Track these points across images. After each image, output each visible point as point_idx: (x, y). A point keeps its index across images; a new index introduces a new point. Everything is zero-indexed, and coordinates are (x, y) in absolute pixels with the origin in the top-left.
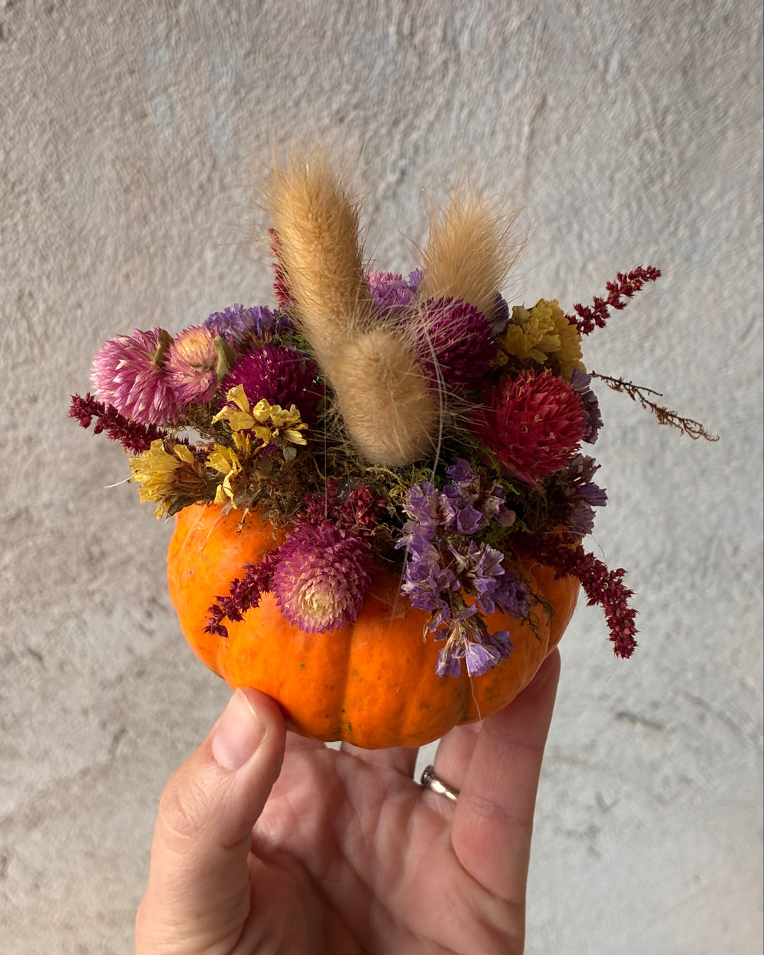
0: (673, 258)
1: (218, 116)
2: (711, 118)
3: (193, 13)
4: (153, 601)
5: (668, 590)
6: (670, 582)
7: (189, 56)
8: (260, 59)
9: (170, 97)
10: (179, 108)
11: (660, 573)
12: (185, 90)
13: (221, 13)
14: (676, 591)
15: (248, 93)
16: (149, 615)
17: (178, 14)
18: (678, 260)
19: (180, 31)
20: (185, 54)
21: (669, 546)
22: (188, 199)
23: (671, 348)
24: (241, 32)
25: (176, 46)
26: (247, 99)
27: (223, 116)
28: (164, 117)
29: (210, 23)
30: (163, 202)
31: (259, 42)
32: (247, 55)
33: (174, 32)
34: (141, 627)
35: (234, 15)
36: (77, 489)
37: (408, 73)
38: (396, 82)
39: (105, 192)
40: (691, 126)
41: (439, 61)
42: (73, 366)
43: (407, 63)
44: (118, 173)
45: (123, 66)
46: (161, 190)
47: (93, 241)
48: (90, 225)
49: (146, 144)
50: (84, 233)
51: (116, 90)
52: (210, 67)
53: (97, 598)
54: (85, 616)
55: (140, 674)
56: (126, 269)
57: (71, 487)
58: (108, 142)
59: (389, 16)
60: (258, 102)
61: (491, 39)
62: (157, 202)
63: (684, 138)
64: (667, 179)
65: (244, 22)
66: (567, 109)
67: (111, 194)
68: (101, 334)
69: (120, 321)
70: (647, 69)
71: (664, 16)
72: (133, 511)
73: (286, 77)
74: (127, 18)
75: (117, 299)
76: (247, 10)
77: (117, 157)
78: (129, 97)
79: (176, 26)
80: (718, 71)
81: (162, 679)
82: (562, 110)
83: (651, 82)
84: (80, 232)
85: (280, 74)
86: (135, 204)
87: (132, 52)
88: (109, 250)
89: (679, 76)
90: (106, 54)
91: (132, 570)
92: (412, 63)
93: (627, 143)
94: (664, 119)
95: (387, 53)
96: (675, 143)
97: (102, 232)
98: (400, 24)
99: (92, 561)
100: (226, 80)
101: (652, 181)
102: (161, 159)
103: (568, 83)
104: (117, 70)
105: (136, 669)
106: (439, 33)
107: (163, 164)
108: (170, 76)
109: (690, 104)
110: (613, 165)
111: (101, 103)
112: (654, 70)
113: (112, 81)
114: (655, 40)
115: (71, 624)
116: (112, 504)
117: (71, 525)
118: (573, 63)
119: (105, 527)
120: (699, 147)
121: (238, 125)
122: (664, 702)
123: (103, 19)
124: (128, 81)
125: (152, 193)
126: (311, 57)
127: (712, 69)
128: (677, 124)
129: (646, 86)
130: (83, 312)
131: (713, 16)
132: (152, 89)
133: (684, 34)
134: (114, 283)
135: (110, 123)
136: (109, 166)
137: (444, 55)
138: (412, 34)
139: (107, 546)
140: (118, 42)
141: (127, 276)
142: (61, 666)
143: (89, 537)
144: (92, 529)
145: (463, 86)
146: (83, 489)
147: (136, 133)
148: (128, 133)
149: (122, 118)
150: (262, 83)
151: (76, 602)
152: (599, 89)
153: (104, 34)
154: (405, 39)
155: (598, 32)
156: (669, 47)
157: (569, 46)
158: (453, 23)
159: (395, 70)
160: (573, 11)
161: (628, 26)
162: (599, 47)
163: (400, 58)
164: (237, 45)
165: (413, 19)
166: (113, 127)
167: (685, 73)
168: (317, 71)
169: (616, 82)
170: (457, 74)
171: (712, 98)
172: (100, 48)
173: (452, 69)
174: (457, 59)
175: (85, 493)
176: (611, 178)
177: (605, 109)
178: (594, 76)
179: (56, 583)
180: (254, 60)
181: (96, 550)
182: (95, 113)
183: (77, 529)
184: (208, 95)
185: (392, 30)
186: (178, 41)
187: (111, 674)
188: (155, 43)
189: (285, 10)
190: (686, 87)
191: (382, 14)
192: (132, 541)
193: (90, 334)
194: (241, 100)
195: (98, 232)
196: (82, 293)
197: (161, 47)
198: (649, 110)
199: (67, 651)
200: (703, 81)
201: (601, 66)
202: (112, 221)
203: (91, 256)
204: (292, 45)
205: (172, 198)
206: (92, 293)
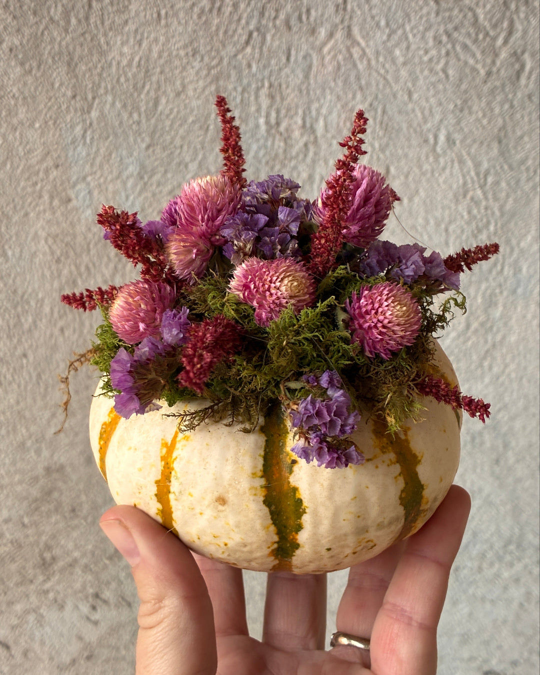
0: (501, 293)
1: (127, 197)
2: (524, 177)
3: (102, 116)
4: (97, 596)
5: (518, 567)
6: (519, 559)
7: (102, 151)
8: (158, 150)
9: (88, 184)
10: (96, 193)
11: (511, 553)
12: (99, 178)
13: (125, 116)
14: (526, 567)
15: (150, 177)
16: (94, 608)
17: (90, 118)
18: (505, 293)
19: (93, 131)
20: (98, 150)
21: (517, 530)
22: (107, 265)
23: (506, 366)
24: (142, 130)
25: (91, 143)
26: (149, 183)
27: (131, 198)
28: (84, 201)
29: (117, 124)
30: (87, 268)
31: (157, 136)
32: (148, 147)
33: (89, 133)
34: (88, 619)
35: (136, 116)
36: (30, 505)
37: (276, 155)
38: (267, 163)
39: (40, 264)
40: (508, 184)
41: (301, 144)
42: (22, 404)
43: (276, 147)
44: (50, 247)
45: (49, 162)
46: (85, 259)
47: (33, 303)
48: (30, 290)
49: (71, 223)
50: (26, 297)
51: (45, 181)
52: (119, 159)
53: (51, 595)
54: (42, 611)
55: (89, 658)
56: (61, 323)
57: (25, 504)
58: (41, 223)
59: (258, 110)
60: (159, 184)
61: (341, 124)
62: (83, 269)
63: (504, 194)
64: (492, 228)
65: (144, 121)
66: (407, 177)
67: (45, 264)
68: (43, 377)
69: (58, 366)
70: (469, 141)
71: (479, 97)
72: (76, 522)
73: (179, 164)
74: (51, 123)
75: (54, 348)
76: (145, 111)
77: (49, 235)
78: (55, 186)
79: (89, 127)
80: (526, 139)
81: (107, 661)
82: (402, 178)
83: (473, 151)
84: (22, 297)
85: (175, 162)
86: (65, 272)
87: (56, 150)
88: (47, 309)
89: (495, 145)
90: (36, 153)
91: (78, 571)
92: (279, 147)
93: (457, 201)
94: (486, 179)
95: (258, 140)
96: (496, 199)
97: (40, 296)
98: (268, 116)
99: (45, 565)
100: (132, 169)
101: (480, 231)
102: (84, 235)
103: (406, 156)
104: (45, 165)
105: (86, 654)
106: (300, 122)
107: (85, 238)
108: (88, 167)
109: (506, 167)
110: (447, 219)
111: (34, 192)
112: (474, 141)
113: (41, 175)
114: (474, 117)
115: (31, 618)
116: (59, 517)
117: (27, 536)
118: (408, 139)
119: (54, 537)
120: (515, 201)
121: (144, 204)
122: (522, 661)
123: (32, 125)
124: (54, 173)
125: (78, 261)
126: (199, 146)
127: (521, 137)
128: (497, 183)
129: (469, 154)
130: (28, 361)
131: (519, 95)
132: (74, 178)
133: (497, 111)
134: (51, 335)
135: (42, 208)
136: (43, 242)
137: (305, 139)
138: (278, 124)
139: (57, 552)
140: (44, 143)
141: (62, 330)
142: (25, 654)
143: (42, 545)
144: (44, 538)
145: (322, 163)
146: (35, 505)
147: (62, 214)
148: (56, 215)
149: (51, 203)
150: (162, 169)
151: (33, 599)
152: (431, 159)
153: (33, 137)
154: (273, 127)
155: (427, 112)
156: (485, 122)
157: (404, 126)
158: (310, 112)
159: (266, 153)
160: (406, 97)
161: (451, 106)
162: (429, 125)
163: (269, 143)
164: (139, 140)
165: (278, 112)
166: (45, 211)
167: (500, 142)
168: (205, 158)
169: (445, 152)
170: (316, 154)
171: (523, 162)
172: (30, 149)
173: (312, 149)
174: (316, 141)
175: (37, 509)
176: (446, 230)
177: (437, 175)
178: (425, 149)
179: (17, 585)
180: (154, 151)
181: (48, 556)
182: (29, 200)
183: (31, 539)
184: (119, 181)
185: (262, 121)
186: (92, 139)
187: (66, 659)
188: (73, 142)
189: (175, 110)
190: (502, 154)
191: (253, 109)
192: (77, 547)
193: (34, 379)
194: (145, 184)
195: (37, 295)
196: (26, 346)
197: (79, 145)
198: (473, 173)
199: (29, 641)
200: (515, 148)
201: (432, 141)
202: (48, 286)
203: (32, 315)
204: (183, 138)
205: (94, 265)
206: (34, 344)
